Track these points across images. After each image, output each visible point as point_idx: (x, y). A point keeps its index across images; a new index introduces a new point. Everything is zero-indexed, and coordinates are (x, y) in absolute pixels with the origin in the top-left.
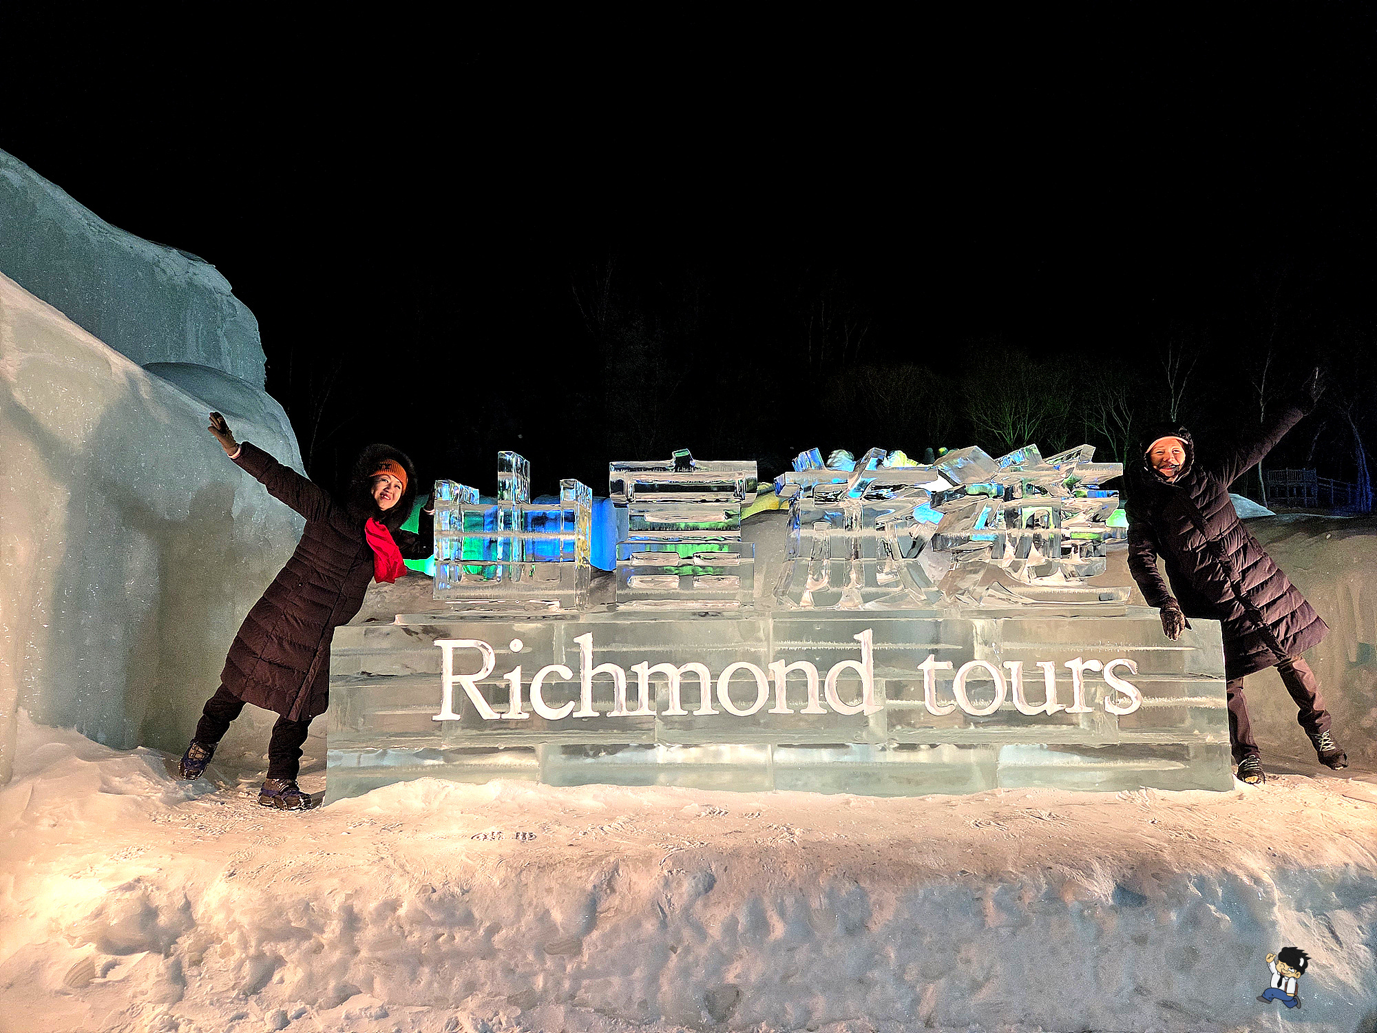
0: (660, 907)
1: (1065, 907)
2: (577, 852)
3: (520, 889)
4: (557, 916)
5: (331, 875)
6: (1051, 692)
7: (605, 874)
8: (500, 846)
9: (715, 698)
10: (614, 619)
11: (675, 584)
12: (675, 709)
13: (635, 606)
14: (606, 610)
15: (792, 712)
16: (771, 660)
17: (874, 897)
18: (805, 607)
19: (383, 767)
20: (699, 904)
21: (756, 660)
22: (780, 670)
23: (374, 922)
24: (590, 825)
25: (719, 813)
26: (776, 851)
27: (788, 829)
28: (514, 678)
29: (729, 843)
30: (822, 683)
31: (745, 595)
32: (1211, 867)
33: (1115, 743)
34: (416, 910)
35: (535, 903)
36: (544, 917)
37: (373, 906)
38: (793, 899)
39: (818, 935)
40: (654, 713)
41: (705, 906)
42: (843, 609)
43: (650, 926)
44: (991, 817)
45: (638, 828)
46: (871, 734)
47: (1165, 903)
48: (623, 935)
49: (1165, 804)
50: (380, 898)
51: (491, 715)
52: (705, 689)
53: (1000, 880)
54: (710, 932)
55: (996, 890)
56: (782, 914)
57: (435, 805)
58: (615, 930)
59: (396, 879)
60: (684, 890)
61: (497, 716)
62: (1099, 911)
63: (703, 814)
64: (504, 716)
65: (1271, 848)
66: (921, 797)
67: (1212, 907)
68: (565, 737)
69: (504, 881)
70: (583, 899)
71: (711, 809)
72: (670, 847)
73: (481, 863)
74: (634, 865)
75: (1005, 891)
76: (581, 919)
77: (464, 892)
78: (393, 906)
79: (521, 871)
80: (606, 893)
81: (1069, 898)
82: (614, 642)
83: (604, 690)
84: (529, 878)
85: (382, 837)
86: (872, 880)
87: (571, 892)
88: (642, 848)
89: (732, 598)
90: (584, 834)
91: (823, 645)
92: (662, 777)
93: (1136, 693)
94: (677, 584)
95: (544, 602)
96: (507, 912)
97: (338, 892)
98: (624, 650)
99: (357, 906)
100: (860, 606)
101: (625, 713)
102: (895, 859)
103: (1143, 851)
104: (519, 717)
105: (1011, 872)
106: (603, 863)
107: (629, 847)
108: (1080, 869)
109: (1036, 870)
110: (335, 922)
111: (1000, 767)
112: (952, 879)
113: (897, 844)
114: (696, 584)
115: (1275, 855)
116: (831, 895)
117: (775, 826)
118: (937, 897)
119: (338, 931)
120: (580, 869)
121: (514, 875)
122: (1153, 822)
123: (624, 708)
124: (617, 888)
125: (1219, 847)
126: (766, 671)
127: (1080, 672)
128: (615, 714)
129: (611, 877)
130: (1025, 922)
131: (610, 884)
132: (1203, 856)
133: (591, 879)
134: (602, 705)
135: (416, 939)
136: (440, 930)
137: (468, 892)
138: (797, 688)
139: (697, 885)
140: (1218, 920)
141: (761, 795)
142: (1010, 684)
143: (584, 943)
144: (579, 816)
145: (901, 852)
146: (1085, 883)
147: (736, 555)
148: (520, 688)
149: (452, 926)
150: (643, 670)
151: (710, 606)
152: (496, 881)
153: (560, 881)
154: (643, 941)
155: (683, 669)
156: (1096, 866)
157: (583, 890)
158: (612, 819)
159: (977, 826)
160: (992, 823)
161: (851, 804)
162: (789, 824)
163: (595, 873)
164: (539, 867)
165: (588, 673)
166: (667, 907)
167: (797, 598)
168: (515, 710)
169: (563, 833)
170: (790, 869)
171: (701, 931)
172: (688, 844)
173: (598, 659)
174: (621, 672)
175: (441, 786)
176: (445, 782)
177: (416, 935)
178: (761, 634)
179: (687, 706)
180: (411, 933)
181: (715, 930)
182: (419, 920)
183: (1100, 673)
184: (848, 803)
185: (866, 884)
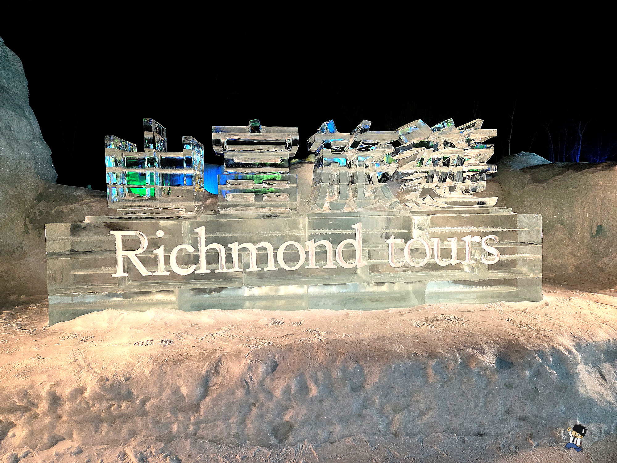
0: (246, 382)
1: (471, 371)
2: (197, 351)
3: (162, 376)
4: (184, 390)
5: (43, 373)
6: (454, 253)
7: (213, 364)
8: (151, 349)
9: (276, 261)
10: (218, 218)
11: (253, 199)
12: (254, 268)
13: (229, 211)
14: (213, 213)
15: (318, 267)
16: (307, 239)
17: (367, 370)
18: (325, 210)
19: (86, 303)
20: (268, 379)
21: (298, 240)
22: (311, 246)
23: (69, 400)
24: (206, 333)
25: (279, 323)
26: (312, 346)
27: (318, 332)
28: (160, 252)
29: (285, 342)
30: (334, 252)
31: (292, 205)
32: (546, 346)
33: (486, 279)
34: (95, 392)
35: (170, 384)
36: (176, 391)
37: (68, 391)
38: (322, 373)
39: (336, 392)
40: (242, 270)
41: (272, 379)
42: (346, 212)
43: (240, 393)
44: (424, 320)
45: (233, 334)
46: (359, 277)
47: (523, 366)
48: (224, 399)
49: (510, 310)
50: (73, 386)
51: (147, 273)
52: (270, 256)
53: (436, 358)
54: (275, 394)
55: (434, 364)
56: (316, 382)
57: (115, 324)
58: (220, 396)
59: (84, 374)
60: (259, 371)
61: (151, 274)
62: (488, 372)
63: (270, 324)
64: (155, 274)
65: (572, 333)
66: (386, 310)
67: (548, 368)
68: (192, 284)
69: (152, 371)
70: (200, 380)
71: (274, 321)
72: (251, 346)
73: (138, 361)
74: (230, 358)
75: (439, 363)
76: (199, 391)
77: (127, 379)
78: (81, 390)
79: (162, 365)
80: (214, 375)
81: (473, 366)
82: (219, 231)
83: (213, 258)
84: (167, 369)
85: (79, 346)
86: (366, 360)
87: (192, 375)
88: (235, 347)
89: (285, 206)
90: (202, 339)
91: (334, 231)
92: (247, 304)
93: (497, 253)
94: (254, 198)
95: (176, 209)
96: (154, 390)
97: (45, 384)
98: (224, 235)
99: (58, 392)
100: (355, 210)
101: (225, 270)
102: (378, 347)
103: (509, 338)
104: (164, 274)
105: (442, 353)
106: (212, 357)
107: (228, 347)
108: (478, 350)
109: (454, 351)
110: (44, 401)
111: (426, 293)
112: (410, 358)
113: (378, 338)
114: (264, 199)
115: (574, 337)
116: (344, 370)
117: (310, 330)
118: (402, 368)
119: (46, 406)
120: (198, 362)
121: (158, 367)
122: (508, 320)
123: (225, 268)
124: (221, 372)
125: (547, 334)
126: (304, 246)
127: (469, 243)
128: (220, 271)
129: (217, 365)
130: (450, 380)
131: (216, 370)
132: (541, 340)
133: (205, 368)
134: (212, 266)
135: (97, 408)
136: (112, 403)
137: (129, 379)
138: (321, 254)
139: (267, 368)
140: (550, 374)
141: (302, 312)
142: (433, 249)
143: (201, 405)
144: (200, 328)
145: (381, 343)
146: (481, 357)
147: (287, 182)
148: (163, 258)
149: (119, 399)
150: (235, 247)
151: (273, 211)
152: (147, 372)
153: (186, 370)
154: (236, 401)
155: (258, 246)
156: (486, 347)
157: (200, 374)
158: (218, 329)
159: (418, 325)
160: (426, 324)
161: (350, 315)
162: (318, 329)
163: (207, 363)
164: (173, 362)
165: (203, 249)
166: (250, 381)
167: (321, 206)
168: (161, 270)
169: (189, 340)
170: (320, 356)
171: (269, 394)
172: (262, 343)
173: (209, 241)
174: (222, 248)
175: (119, 313)
176: (121, 311)
177: (97, 407)
178: (300, 226)
179: (260, 266)
180: (93, 405)
181: (278, 393)
182: (98, 398)
183: (479, 243)
184: (348, 314)
185: (362, 363)
